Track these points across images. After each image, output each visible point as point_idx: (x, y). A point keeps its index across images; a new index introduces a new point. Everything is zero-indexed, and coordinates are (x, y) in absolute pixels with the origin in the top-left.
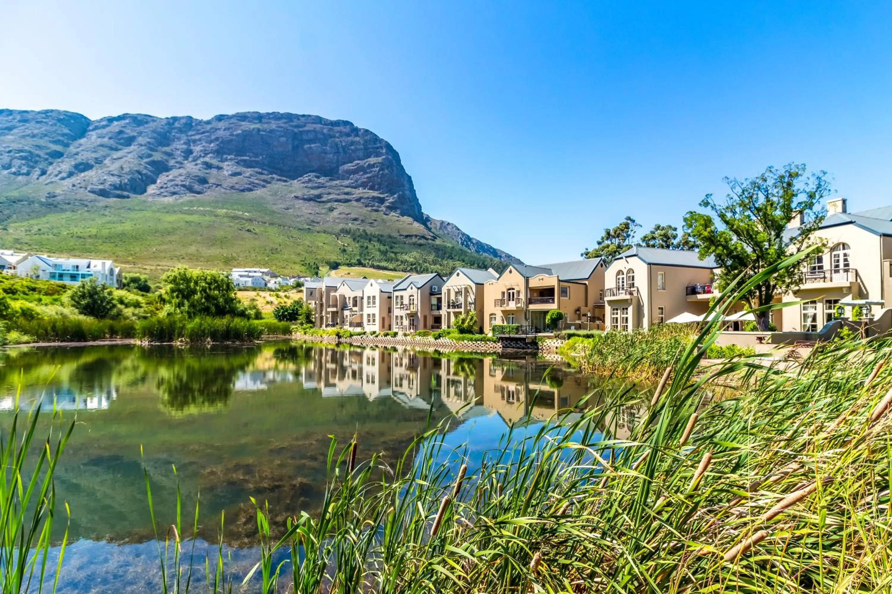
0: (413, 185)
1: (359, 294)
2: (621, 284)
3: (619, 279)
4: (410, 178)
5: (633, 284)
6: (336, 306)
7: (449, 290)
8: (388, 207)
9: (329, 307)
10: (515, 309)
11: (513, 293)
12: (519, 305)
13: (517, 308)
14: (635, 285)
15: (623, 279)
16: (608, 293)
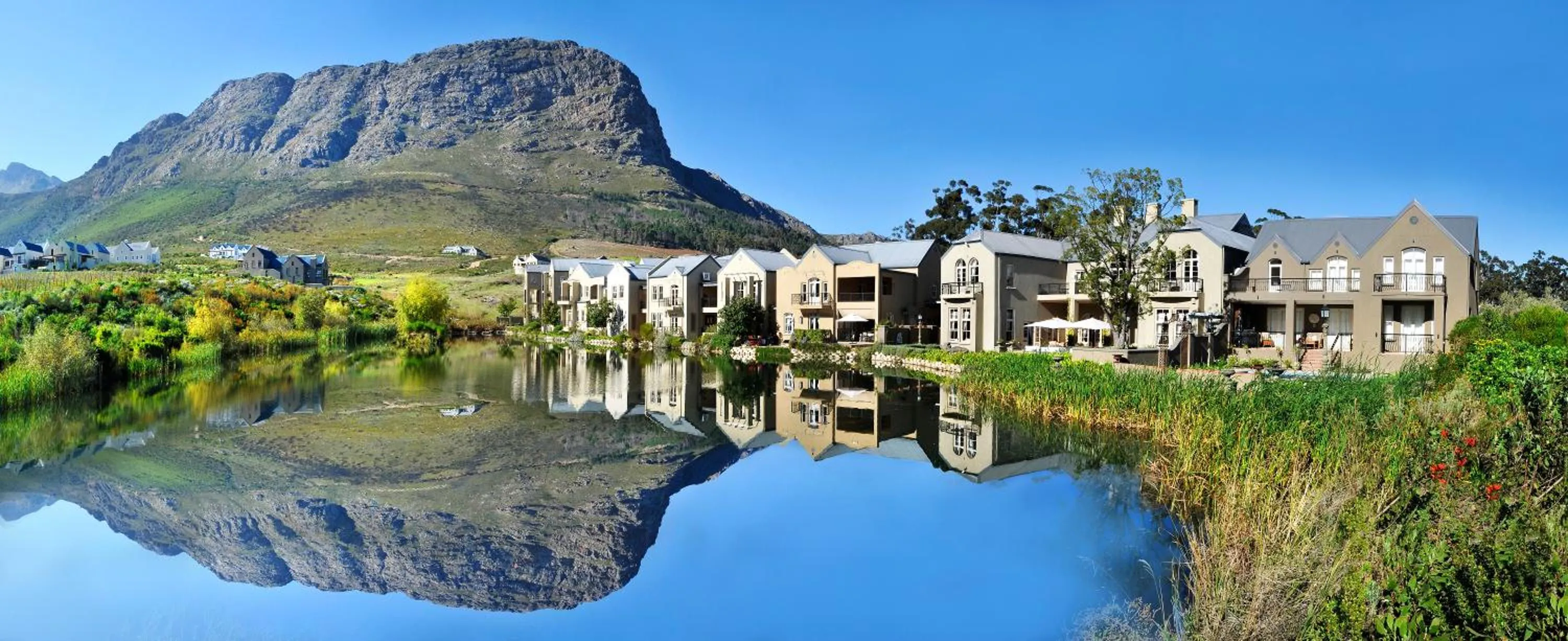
0: (658, 122)
1: (599, 281)
2: (961, 278)
3: (959, 270)
4: (653, 111)
5: (977, 278)
6: (567, 298)
7: (728, 280)
8: (625, 153)
9: (560, 299)
10: (820, 307)
11: (818, 285)
12: (826, 302)
13: (824, 306)
14: (980, 280)
15: (964, 270)
16: (946, 289)
